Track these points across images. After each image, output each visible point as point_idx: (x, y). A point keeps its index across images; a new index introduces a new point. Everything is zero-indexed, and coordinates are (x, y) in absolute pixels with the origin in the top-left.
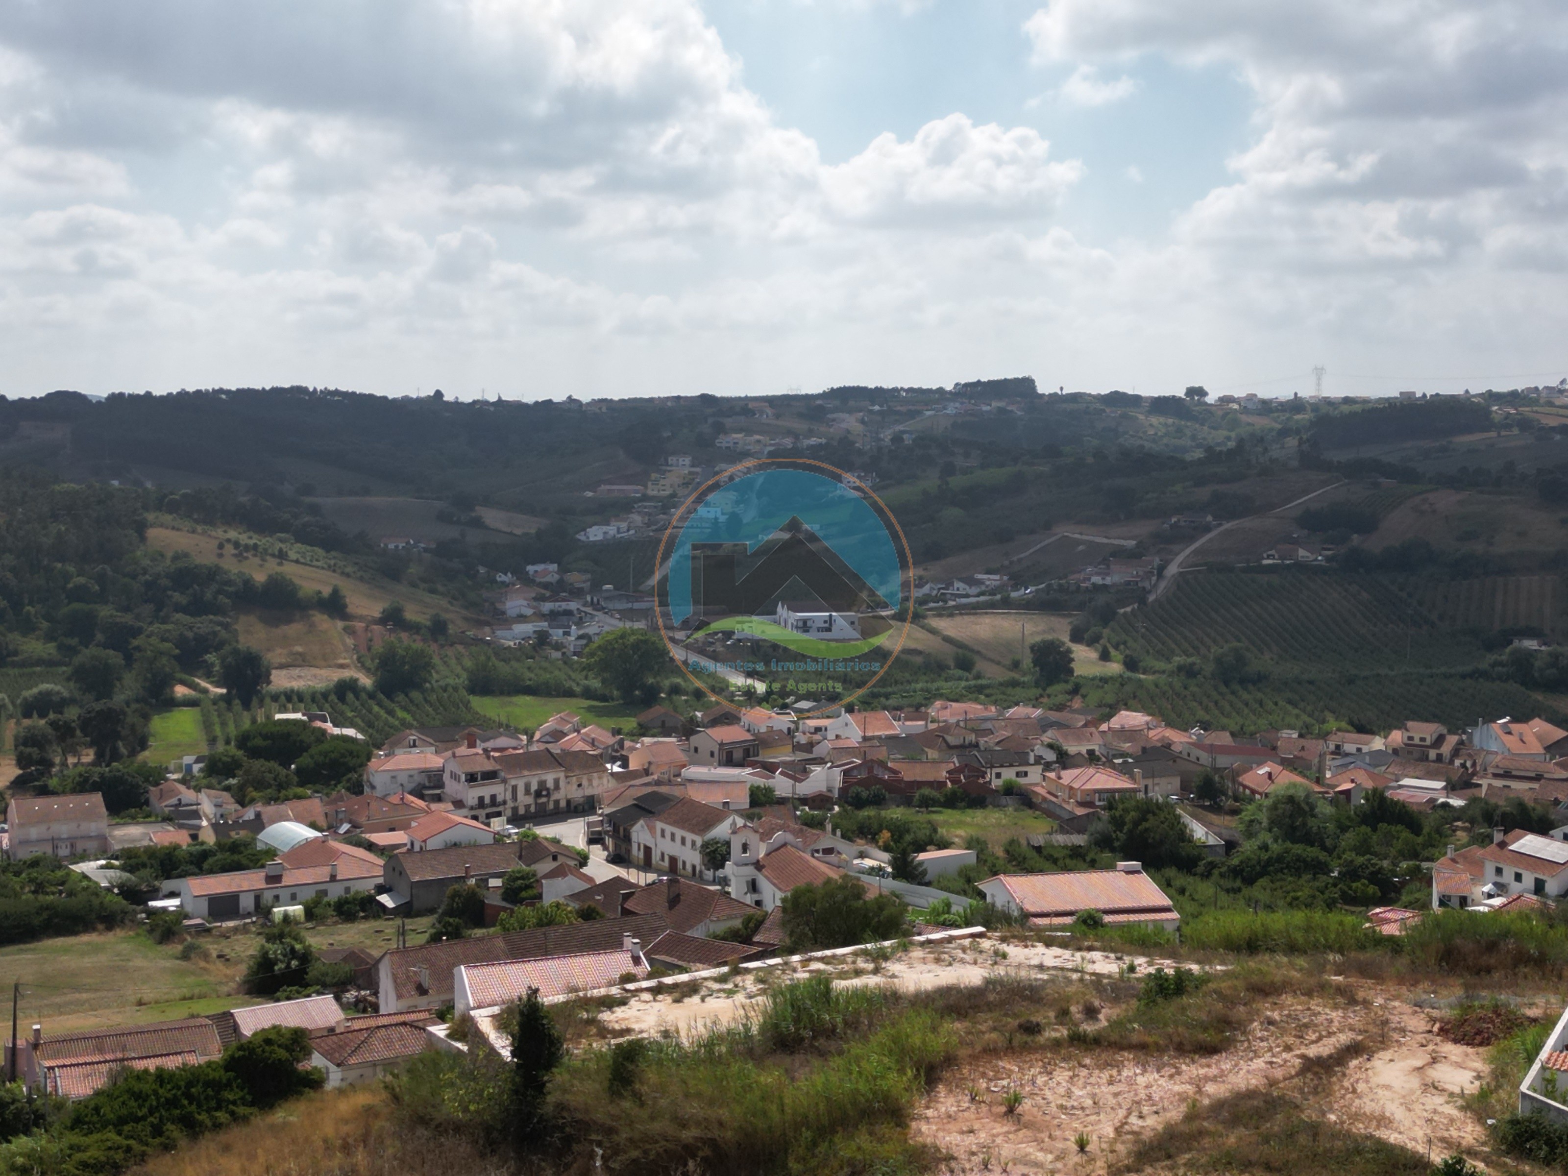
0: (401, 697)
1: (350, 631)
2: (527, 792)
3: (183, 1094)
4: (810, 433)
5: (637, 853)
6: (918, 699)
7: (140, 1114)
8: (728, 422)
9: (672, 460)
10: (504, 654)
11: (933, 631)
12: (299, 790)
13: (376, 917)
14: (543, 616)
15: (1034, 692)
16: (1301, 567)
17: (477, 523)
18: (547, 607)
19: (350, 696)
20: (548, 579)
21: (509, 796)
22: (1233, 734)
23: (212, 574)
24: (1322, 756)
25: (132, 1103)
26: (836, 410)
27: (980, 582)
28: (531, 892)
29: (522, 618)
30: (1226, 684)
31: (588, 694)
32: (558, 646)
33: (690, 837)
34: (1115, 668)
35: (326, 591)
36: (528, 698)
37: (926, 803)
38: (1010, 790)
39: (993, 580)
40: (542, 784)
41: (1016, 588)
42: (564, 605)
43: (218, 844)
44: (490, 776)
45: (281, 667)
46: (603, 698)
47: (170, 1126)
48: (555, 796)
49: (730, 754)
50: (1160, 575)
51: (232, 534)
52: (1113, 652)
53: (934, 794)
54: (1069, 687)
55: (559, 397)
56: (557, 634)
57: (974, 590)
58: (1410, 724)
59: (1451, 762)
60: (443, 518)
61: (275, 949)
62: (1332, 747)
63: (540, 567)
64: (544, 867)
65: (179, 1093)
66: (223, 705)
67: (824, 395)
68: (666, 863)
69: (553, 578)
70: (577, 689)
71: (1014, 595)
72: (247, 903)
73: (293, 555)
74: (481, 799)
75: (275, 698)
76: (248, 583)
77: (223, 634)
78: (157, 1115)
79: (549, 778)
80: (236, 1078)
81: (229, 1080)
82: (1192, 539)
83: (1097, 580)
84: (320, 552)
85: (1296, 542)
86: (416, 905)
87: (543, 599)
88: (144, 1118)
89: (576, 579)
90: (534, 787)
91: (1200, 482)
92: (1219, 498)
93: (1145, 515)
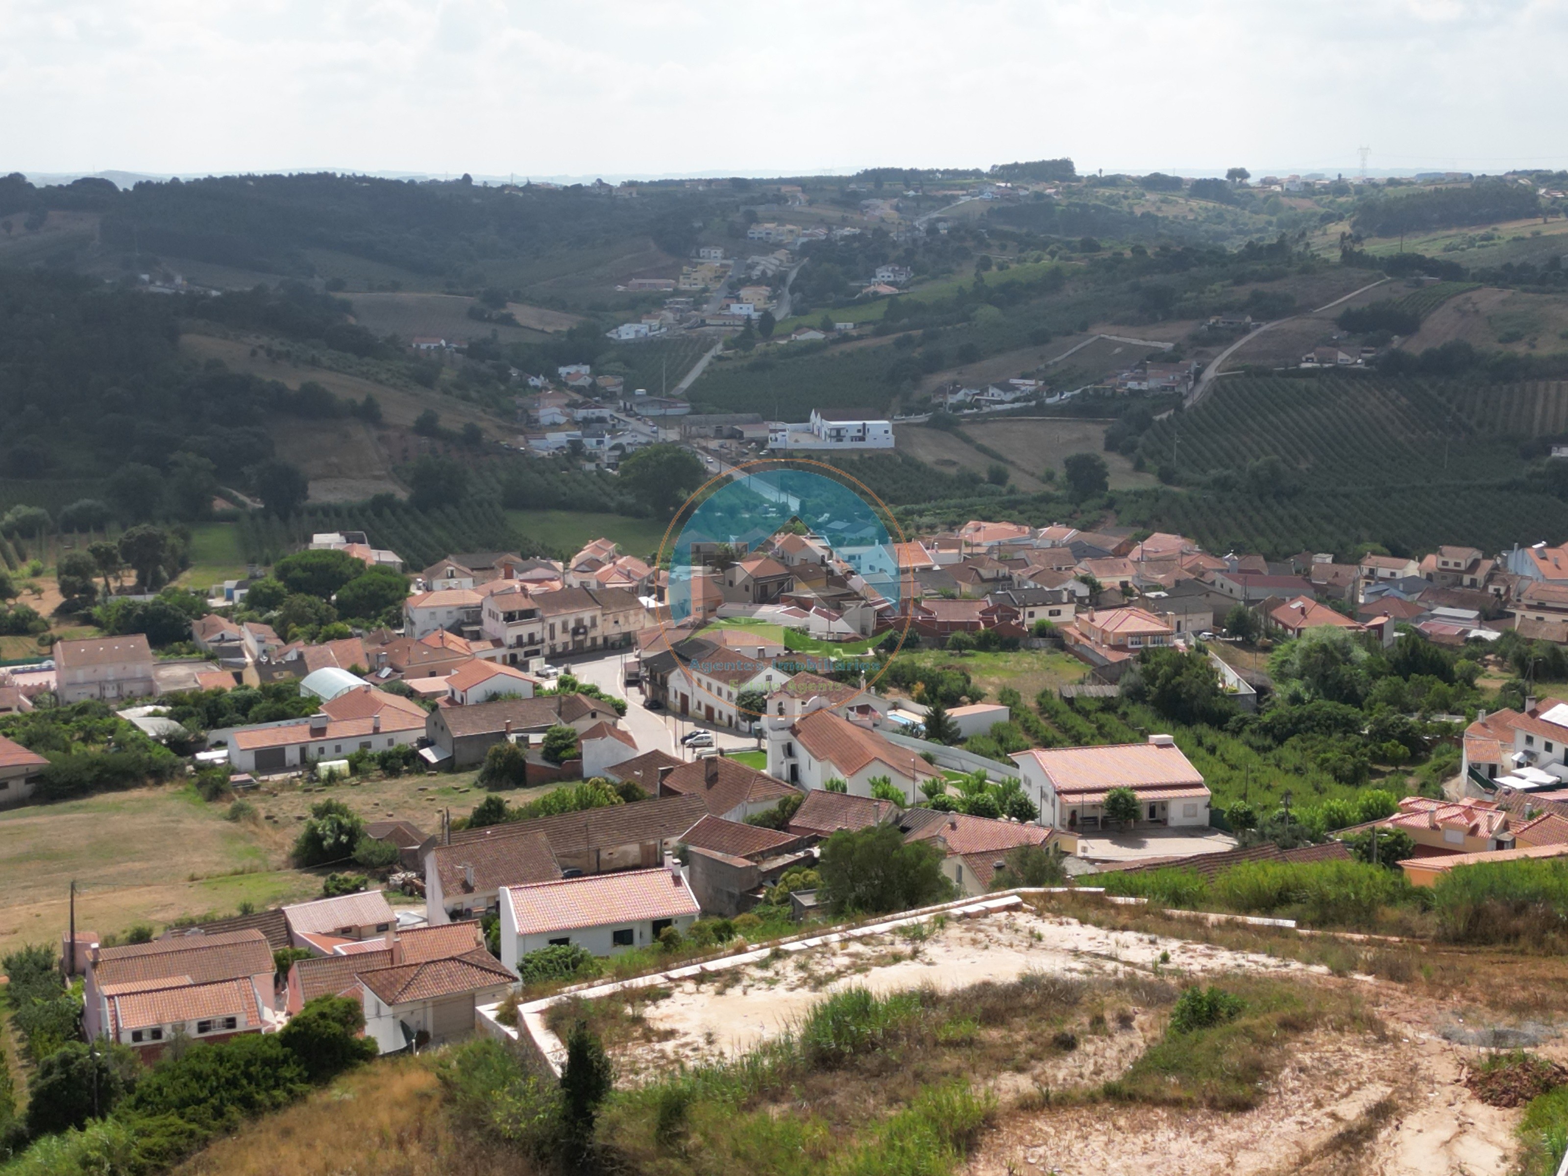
0: (439, 514)
2: (565, 630)
4: (845, 221)
6: (954, 517)
8: (760, 211)
11: (968, 441)
15: (1068, 508)
16: (1340, 371)
17: (511, 321)
18: (579, 414)
21: (543, 635)
27: (1014, 387)
29: (555, 426)
31: (621, 509)
34: (1148, 481)
39: (1028, 385)
40: (579, 622)
41: (1051, 392)
42: (596, 412)
46: (638, 513)
48: (592, 633)
50: (1197, 381)
52: (1148, 462)
54: (1104, 502)
56: (590, 444)
57: (1009, 396)
60: (476, 315)
70: (613, 505)
71: (1048, 400)
74: (520, 638)
75: (312, 513)
79: (586, 616)
82: (1230, 341)
83: (1133, 384)
85: (1335, 344)
90: (571, 625)
91: (1240, 281)
92: (1257, 297)
93: (1183, 315)
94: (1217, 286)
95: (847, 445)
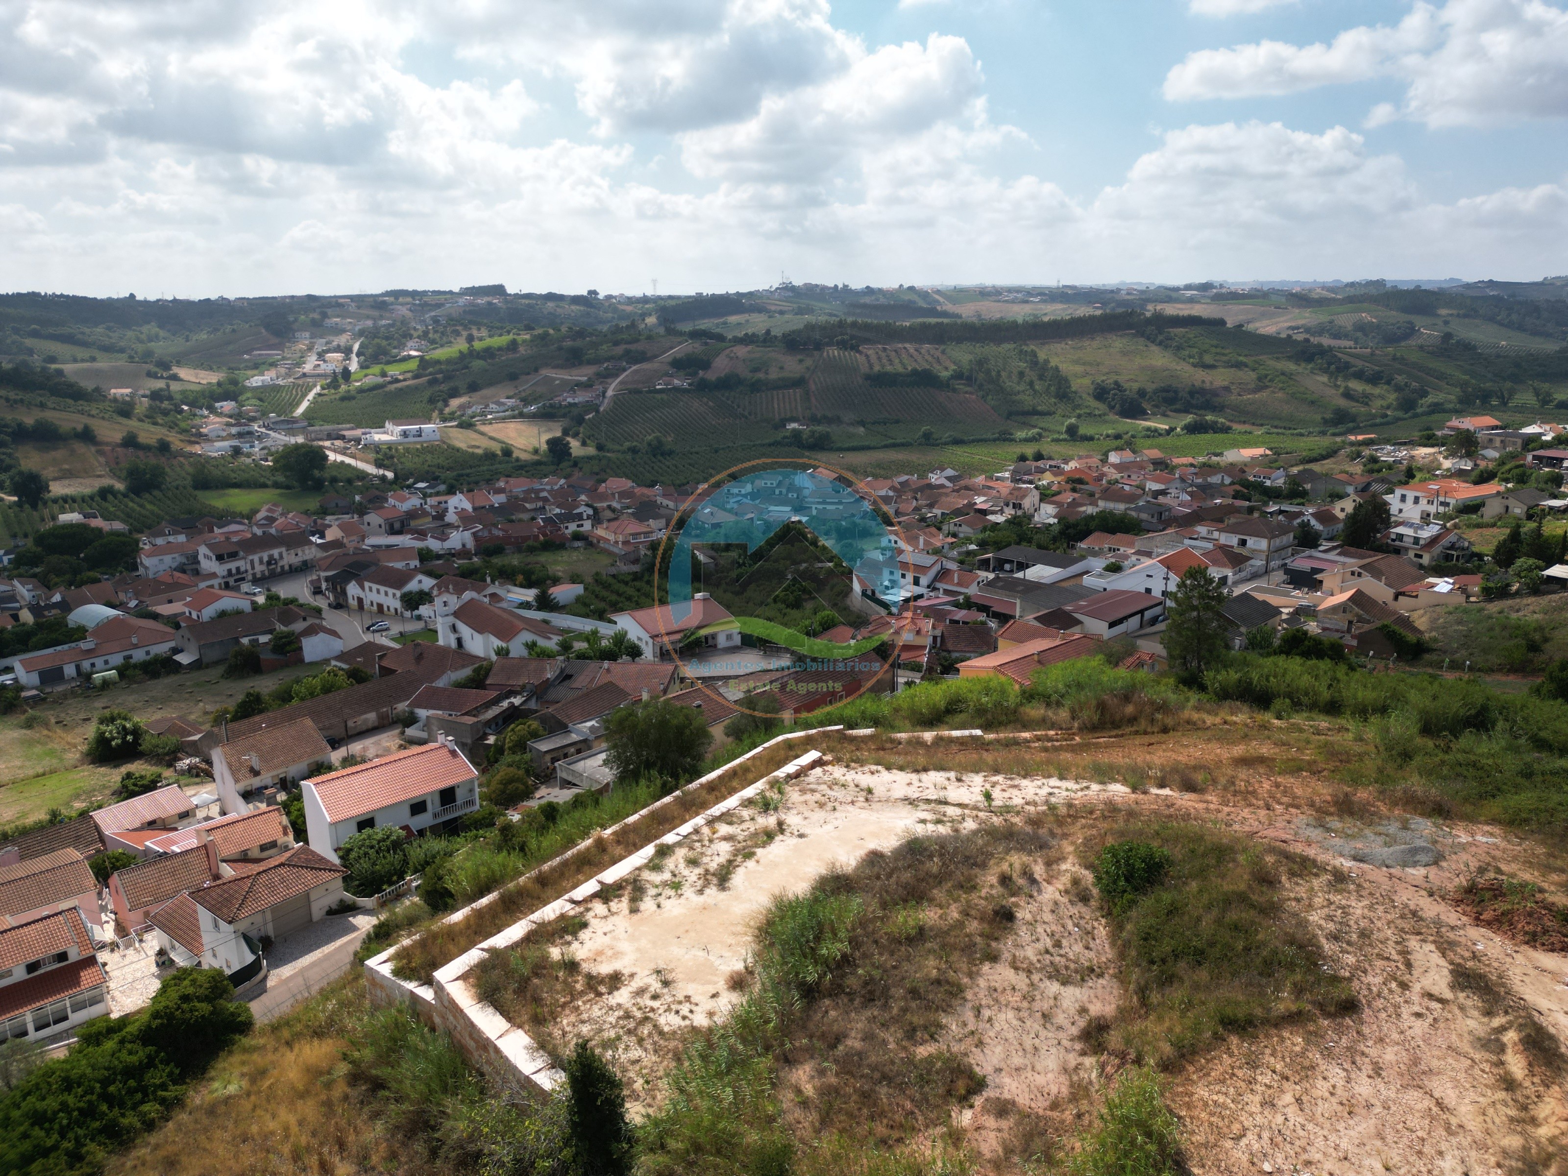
0: (147, 495)
1: (100, 453)
2: (261, 561)
3: (99, 1096)
4: (382, 318)
5: (353, 603)
6: (489, 476)
7: (49, 1143)
8: (329, 311)
9: (298, 335)
10: (211, 461)
11: (482, 434)
12: (91, 574)
13: (175, 672)
14: (232, 436)
15: (552, 468)
16: (676, 389)
17: (175, 378)
18: (235, 430)
19: (110, 497)
20: (232, 411)
21: (249, 567)
25: (37, 1132)
26: (392, 303)
27: (504, 404)
28: (294, 646)
29: (219, 438)
31: (276, 485)
32: (249, 455)
33: (391, 591)
34: (591, 451)
35: (79, 427)
36: (236, 491)
37: (532, 550)
38: (577, 536)
39: (511, 402)
40: (271, 557)
41: (525, 406)
42: (246, 428)
43: (37, 624)
44: (233, 555)
45: (55, 479)
46: (288, 487)
47: (92, 1146)
48: (281, 564)
49: (391, 526)
50: (604, 396)
52: (588, 441)
53: (535, 544)
54: (572, 463)
55: (213, 296)
56: (246, 448)
57: (502, 408)
60: (151, 375)
61: (110, 730)
63: (223, 404)
64: (299, 626)
65: (94, 1097)
66: (17, 509)
67: (385, 295)
68: (375, 608)
69: (234, 411)
70: (269, 483)
71: (525, 410)
72: (70, 672)
73: (49, 404)
74: (230, 571)
75: (55, 501)
76: (21, 425)
77: (8, 461)
78: (71, 1135)
79: (275, 552)
80: (157, 1052)
81: (149, 1056)
82: (617, 376)
83: (570, 400)
84: (70, 401)
85: (671, 376)
86: (205, 660)
87: (231, 425)
88: (55, 1147)
89: (250, 411)
90: (266, 559)
91: (616, 343)
92: (627, 352)
93: (590, 362)
94: (604, 347)
95: (411, 439)
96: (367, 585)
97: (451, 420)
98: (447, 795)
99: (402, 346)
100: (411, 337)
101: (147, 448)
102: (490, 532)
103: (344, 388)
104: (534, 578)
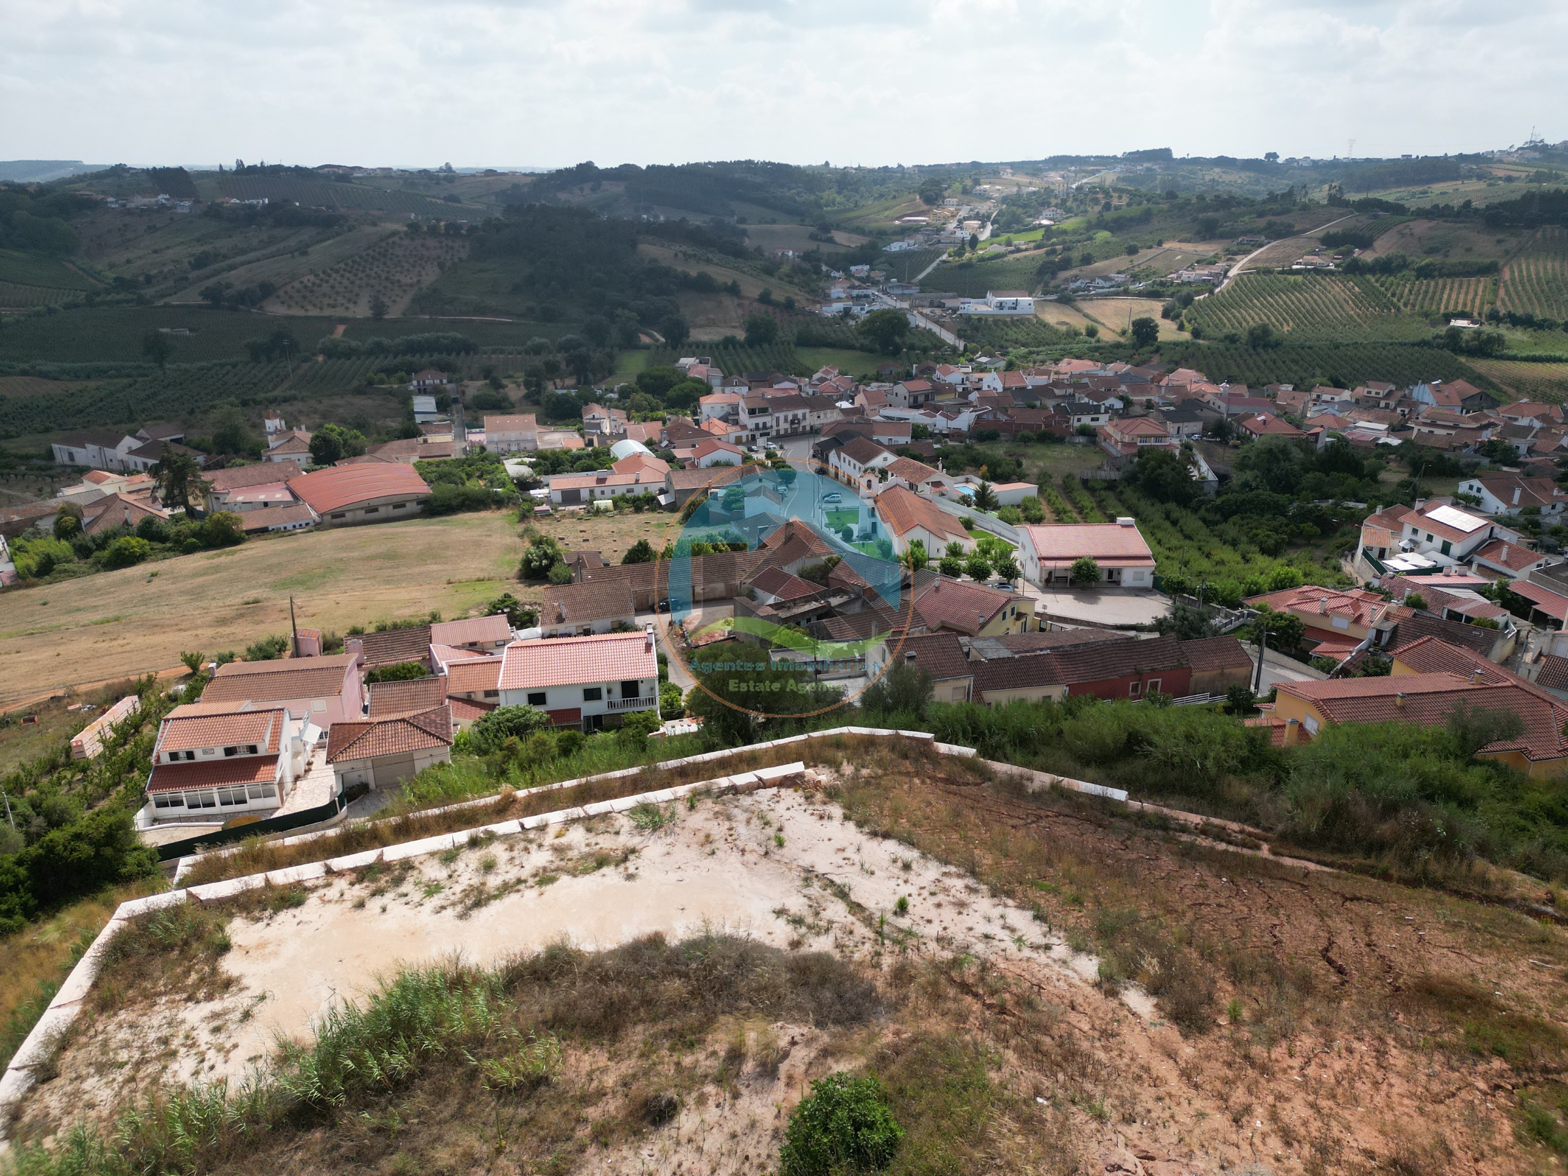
0: (758, 348)
1: (741, 306)
2: (786, 420)
4: (1030, 184)
5: (832, 470)
6: (1056, 356)
8: (983, 178)
9: (946, 201)
10: (823, 321)
11: (1078, 310)
13: (653, 510)
14: (852, 298)
15: (1127, 352)
16: (1318, 270)
17: (831, 240)
18: (855, 292)
19: (729, 346)
20: (862, 275)
21: (774, 423)
22: (1250, 387)
23: (666, 272)
24: (1306, 404)
26: (1050, 169)
27: (1111, 279)
29: (839, 299)
30: (1254, 348)
31: (863, 348)
32: (855, 317)
33: (858, 465)
34: (1186, 336)
35: (730, 283)
36: (829, 350)
37: (1023, 440)
38: (1084, 431)
39: (1120, 278)
40: (795, 417)
41: (1133, 282)
42: (865, 292)
43: (595, 450)
44: (764, 411)
45: (697, 326)
46: (871, 351)
48: (800, 424)
49: (916, 398)
50: (1225, 276)
51: (684, 248)
52: (1186, 324)
53: (1031, 434)
54: (1153, 348)
55: (893, 165)
56: (856, 310)
57: (1108, 284)
58: (1370, 383)
59: (1395, 409)
60: (813, 237)
61: (535, 552)
62: (1314, 396)
63: (860, 267)
66: (659, 351)
67: (1046, 161)
68: (846, 478)
69: (863, 275)
70: (858, 345)
71: (1131, 287)
72: (585, 495)
73: (715, 260)
74: (757, 425)
75: (686, 346)
76: (686, 276)
77: (670, 307)
79: (800, 413)
82: (1248, 252)
83: (1185, 278)
84: (732, 259)
85: (1316, 254)
86: (676, 504)
87: (853, 287)
89: (878, 275)
90: (790, 418)
91: (1261, 215)
92: (1270, 225)
93: (1223, 236)
94: (1246, 219)
95: (1005, 312)
96: (843, 455)
97: (1052, 293)
98: (630, 688)
99: (1037, 214)
100: (1049, 205)
101: (776, 304)
102: (995, 415)
103: (968, 255)
104: (999, 471)
